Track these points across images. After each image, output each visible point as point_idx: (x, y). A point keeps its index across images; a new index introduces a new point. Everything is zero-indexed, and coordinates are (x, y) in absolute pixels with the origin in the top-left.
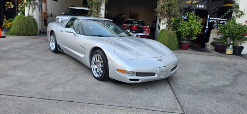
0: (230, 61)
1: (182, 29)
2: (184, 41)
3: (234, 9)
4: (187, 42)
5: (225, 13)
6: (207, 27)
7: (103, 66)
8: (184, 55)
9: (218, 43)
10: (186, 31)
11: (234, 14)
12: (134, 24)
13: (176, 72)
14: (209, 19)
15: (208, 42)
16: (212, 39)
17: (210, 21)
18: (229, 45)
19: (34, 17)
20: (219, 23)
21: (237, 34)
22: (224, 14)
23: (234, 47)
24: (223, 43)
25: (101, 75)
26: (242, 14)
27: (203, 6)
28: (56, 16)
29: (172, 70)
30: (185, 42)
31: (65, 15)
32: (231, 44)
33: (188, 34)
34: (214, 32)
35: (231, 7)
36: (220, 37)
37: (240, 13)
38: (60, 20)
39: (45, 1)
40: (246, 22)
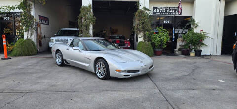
0: (192, 61)
1: (155, 40)
3: (192, 23)
4: (160, 50)
6: (174, 37)
7: (105, 69)
8: (159, 59)
9: (183, 49)
11: (192, 26)
12: (117, 39)
13: (152, 70)
15: (176, 48)
16: (179, 46)
17: (176, 32)
18: (191, 50)
19: (32, 40)
20: (183, 33)
21: (195, 41)
22: (185, 27)
23: (195, 50)
24: (186, 48)
25: (104, 76)
26: (197, 25)
27: (169, 22)
29: (150, 68)
30: (158, 50)
31: (57, 36)
33: (159, 43)
34: (180, 41)
35: (189, 21)
36: (185, 44)
37: (196, 25)
38: (54, 41)
39: (40, 26)
40: (202, 31)
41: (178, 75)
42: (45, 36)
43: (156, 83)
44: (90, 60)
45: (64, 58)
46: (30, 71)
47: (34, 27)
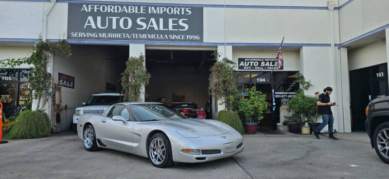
1: (244, 108)
2: (249, 122)
3: (300, 81)
4: (254, 123)
5: (291, 86)
6: (274, 104)
7: (165, 149)
8: (252, 138)
9: (290, 122)
10: (249, 110)
11: (301, 86)
12: (183, 107)
13: (242, 150)
14: (275, 95)
15: (279, 122)
16: (283, 118)
17: (276, 96)
18: (304, 123)
19: (45, 112)
20: (287, 98)
21: (308, 108)
22: (289, 87)
23: (310, 124)
24: (296, 121)
25: (163, 161)
26: (309, 85)
27: (264, 80)
28: (75, 109)
30: (251, 124)
31: (87, 105)
33: (252, 113)
34: (284, 109)
35: (295, 79)
36: (292, 114)
37: (306, 85)
38: (81, 113)
39: (59, 90)
40: (316, 93)
41: (284, 159)
42: (66, 106)
43: (250, 171)
44: (140, 135)
45: (98, 137)
46: (38, 159)
47: (51, 90)
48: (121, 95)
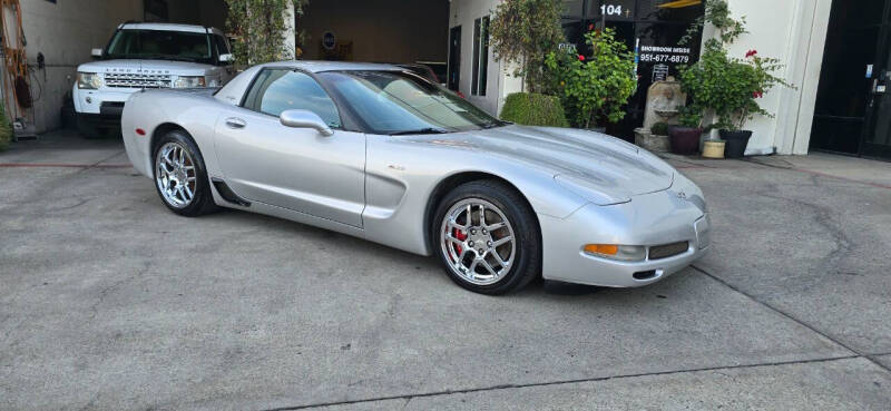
1: (581, 87)
5: (690, 31)
7: (512, 238)
9: (674, 126)
10: (593, 94)
11: (710, 31)
14: (640, 52)
15: (641, 126)
16: (655, 115)
17: (643, 58)
18: (707, 131)
20: (669, 63)
21: (734, 93)
22: (687, 33)
23: (723, 135)
24: (692, 125)
25: (496, 274)
26: (739, 30)
27: (618, 11)
28: (77, 66)
32: (711, 127)
33: (600, 103)
34: (658, 93)
36: (677, 108)
37: (731, 29)
38: (99, 80)
39: (14, 4)
40: (750, 54)
42: (41, 58)
44: (402, 185)
45: (213, 172)
48: (210, 31)
